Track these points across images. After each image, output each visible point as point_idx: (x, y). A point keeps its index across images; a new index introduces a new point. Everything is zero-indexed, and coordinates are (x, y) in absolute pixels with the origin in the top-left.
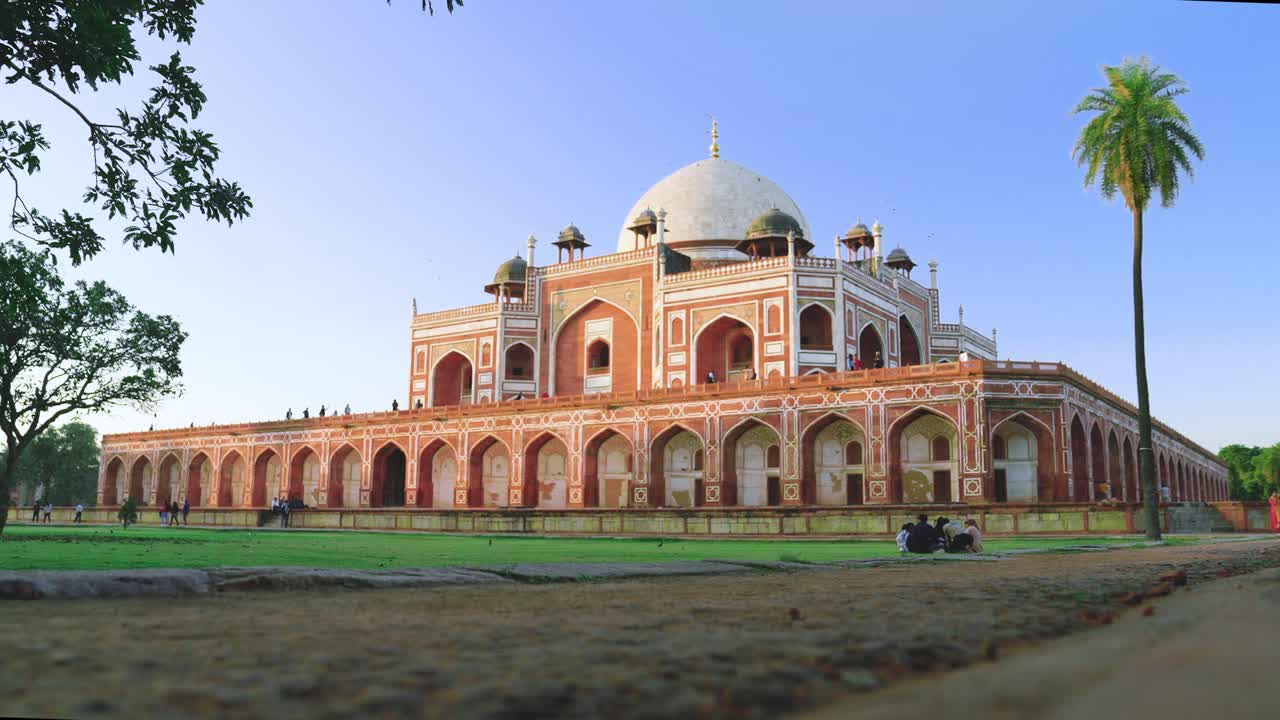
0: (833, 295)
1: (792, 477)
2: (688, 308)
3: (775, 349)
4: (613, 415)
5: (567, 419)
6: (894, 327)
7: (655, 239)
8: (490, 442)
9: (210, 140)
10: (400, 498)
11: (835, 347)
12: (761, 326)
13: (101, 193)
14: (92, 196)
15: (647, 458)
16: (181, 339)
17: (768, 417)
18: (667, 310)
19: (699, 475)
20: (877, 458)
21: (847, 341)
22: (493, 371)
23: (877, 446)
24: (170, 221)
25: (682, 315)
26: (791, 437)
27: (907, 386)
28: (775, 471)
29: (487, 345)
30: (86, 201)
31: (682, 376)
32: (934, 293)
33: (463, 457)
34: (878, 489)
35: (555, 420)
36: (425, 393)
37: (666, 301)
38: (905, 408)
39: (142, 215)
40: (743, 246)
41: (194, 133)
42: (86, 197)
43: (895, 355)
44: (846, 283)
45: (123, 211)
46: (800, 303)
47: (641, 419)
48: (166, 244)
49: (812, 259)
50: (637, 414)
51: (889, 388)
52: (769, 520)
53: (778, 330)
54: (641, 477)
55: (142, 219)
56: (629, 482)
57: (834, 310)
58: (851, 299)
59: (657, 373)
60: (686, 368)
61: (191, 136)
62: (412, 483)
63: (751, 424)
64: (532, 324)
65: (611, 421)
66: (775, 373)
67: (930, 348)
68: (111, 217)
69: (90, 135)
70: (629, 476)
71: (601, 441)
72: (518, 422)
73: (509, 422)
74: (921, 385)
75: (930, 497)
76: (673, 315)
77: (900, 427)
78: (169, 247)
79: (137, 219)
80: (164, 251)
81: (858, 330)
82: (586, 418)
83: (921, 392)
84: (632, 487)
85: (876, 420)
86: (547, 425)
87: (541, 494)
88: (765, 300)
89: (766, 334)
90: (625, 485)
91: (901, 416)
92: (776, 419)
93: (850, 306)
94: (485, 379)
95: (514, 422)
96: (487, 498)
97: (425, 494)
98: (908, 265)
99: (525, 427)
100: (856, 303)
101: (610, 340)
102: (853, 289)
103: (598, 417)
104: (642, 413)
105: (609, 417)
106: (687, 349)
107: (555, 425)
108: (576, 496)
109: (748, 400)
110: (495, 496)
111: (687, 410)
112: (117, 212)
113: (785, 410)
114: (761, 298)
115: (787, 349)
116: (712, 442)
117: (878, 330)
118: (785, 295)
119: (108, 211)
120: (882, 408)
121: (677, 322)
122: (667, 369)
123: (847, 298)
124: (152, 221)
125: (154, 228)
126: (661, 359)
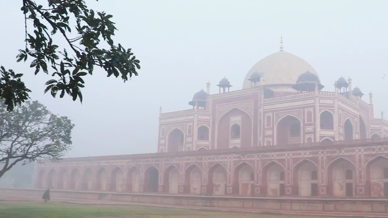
0: (333, 107)
1: (323, 184)
2: (273, 112)
3: (309, 129)
4: (246, 157)
5: (226, 158)
6: (357, 120)
7: (258, 84)
8: (193, 167)
9: (110, 19)
10: (155, 189)
11: (335, 128)
12: (304, 120)
13: (30, 54)
14: (23, 56)
15: (261, 175)
16: (71, 127)
17: (312, 158)
18: (264, 113)
19: (282, 182)
20: (360, 177)
21: (339, 126)
22: (192, 136)
23: (360, 172)
24: (81, 77)
25: (270, 114)
26: (323, 168)
27: (374, 147)
28: (315, 181)
29: (190, 126)
30: (19, 61)
31: (271, 140)
32: (371, 105)
33: (182, 173)
34: (361, 190)
35: (222, 158)
36: (164, 145)
37: (264, 109)
38: (373, 155)
39: (60, 72)
40: (294, 87)
41: (99, 14)
42: (19, 58)
43: (358, 131)
44: (339, 102)
45: (45, 69)
46: (320, 110)
47: (258, 159)
48: (76, 94)
49: (323, 92)
50: (256, 156)
51: (365, 147)
52: (318, 205)
53: (311, 122)
54: (258, 183)
55: (60, 75)
56: (252, 185)
57: (334, 113)
58: (341, 109)
59: (260, 139)
60: (272, 136)
61: (96, 16)
62: (161, 183)
63: (305, 161)
64: (208, 118)
65: (246, 159)
66: (309, 139)
67: (370, 128)
69: (22, 6)
70: (252, 182)
71: (241, 167)
72: (205, 159)
73: (201, 159)
74: (379, 146)
75: (382, 194)
76: (266, 115)
77: (370, 164)
78: (78, 97)
79: (56, 74)
80: (74, 99)
81: (344, 121)
82: (234, 158)
83: (380, 149)
84: (253, 186)
85: (360, 161)
86: (217, 161)
87: (214, 189)
88: (305, 109)
89: (306, 122)
90: (250, 186)
91: (370, 159)
92: (316, 159)
93: (340, 112)
94: (189, 139)
95: (203, 159)
96: (192, 190)
97: (166, 188)
98: (361, 94)
99: (208, 161)
100: (343, 110)
101: (240, 124)
102: (342, 105)
103: (239, 157)
104: (258, 156)
105: (244, 157)
106: (273, 129)
107: (221, 160)
108: (229, 190)
109: (304, 151)
110: (195, 189)
111: (277, 155)
112: (41, 69)
113: (320, 156)
114: (304, 108)
115: (315, 129)
116: (288, 169)
117: (351, 121)
118: (314, 107)
119: (34, 68)
120: (362, 156)
121: (269, 118)
122: (264, 137)
123: (340, 108)
124: (67, 76)
125: (68, 81)
126: (262, 133)
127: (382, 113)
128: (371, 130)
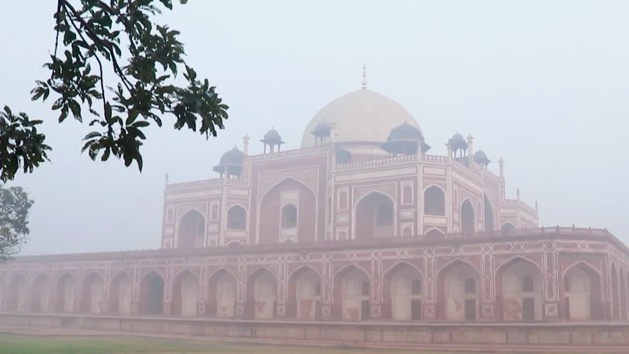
0: (445, 180)
1: (431, 302)
2: (350, 186)
3: (408, 214)
4: (308, 257)
5: (276, 258)
6: (481, 201)
7: (327, 140)
8: (223, 272)
10: (158, 309)
11: (446, 214)
12: (399, 199)
13: (53, 88)
14: (42, 92)
15: (332, 286)
17: (414, 261)
18: (336, 187)
19: (366, 298)
20: (488, 289)
21: (454, 209)
22: (219, 223)
23: (487, 283)
24: (139, 128)
25: (346, 190)
26: (430, 275)
27: (508, 243)
28: (417, 297)
29: (216, 206)
30: (35, 98)
31: (346, 230)
32: (502, 179)
33: (204, 282)
34: (488, 311)
35: (268, 259)
36: (173, 236)
37: (336, 180)
38: (506, 256)
39: (102, 118)
40: (384, 146)
42: (35, 94)
43: (481, 219)
44: (453, 172)
45: (77, 113)
46: (424, 185)
47: (327, 261)
49: (428, 156)
50: (324, 257)
51: (496, 244)
52: (424, 333)
53: (410, 202)
54: (327, 298)
55: (103, 124)
56: (317, 302)
57: (446, 190)
58: (455, 183)
59: (329, 228)
60: (349, 225)
62: (168, 298)
63: (402, 265)
64: (245, 193)
65: (307, 260)
66: (408, 230)
67: (499, 215)
68: (61, 119)
70: (318, 298)
71: (300, 273)
72: (242, 260)
73: (236, 260)
74: (517, 243)
75: (520, 315)
76: (339, 191)
77: (503, 269)
79: (96, 123)
81: (460, 203)
82: (289, 258)
83: (517, 247)
84: (319, 305)
85: (487, 264)
86: (262, 263)
87: (256, 308)
88: (402, 182)
89: (402, 203)
90: (314, 304)
91: (504, 262)
92: (419, 262)
93: (456, 187)
94: (213, 228)
95: (239, 260)
96: (219, 311)
97: (176, 308)
98: (486, 161)
99: (248, 263)
100: (459, 185)
101: (297, 206)
102: (457, 176)
103: (298, 258)
104: (328, 257)
105: (305, 257)
106: (350, 212)
107: (268, 263)
108: (281, 310)
109: (401, 250)
110: (224, 309)
111: (358, 256)
112: (70, 113)
113: (426, 256)
114: (399, 180)
115: (416, 214)
116: (376, 277)
117: (471, 202)
118: (415, 179)
119: (59, 112)
120: (491, 257)
121: (343, 195)
122: (336, 225)
123: (455, 182)
124: (116, 127)
126: (332, 219)
127: (518, 192)
128: (500, 217)
